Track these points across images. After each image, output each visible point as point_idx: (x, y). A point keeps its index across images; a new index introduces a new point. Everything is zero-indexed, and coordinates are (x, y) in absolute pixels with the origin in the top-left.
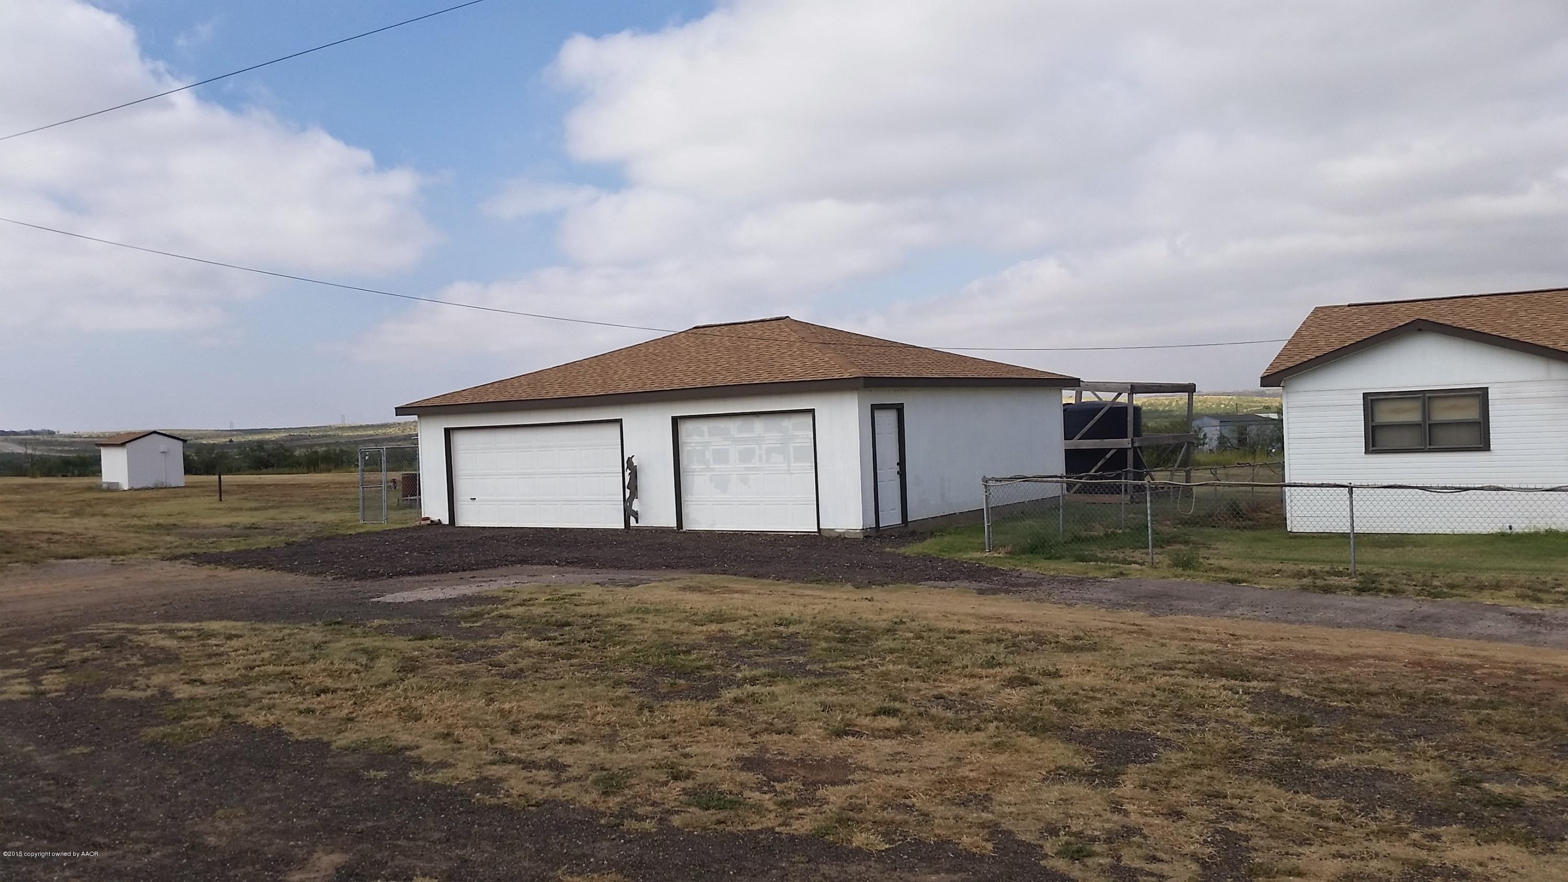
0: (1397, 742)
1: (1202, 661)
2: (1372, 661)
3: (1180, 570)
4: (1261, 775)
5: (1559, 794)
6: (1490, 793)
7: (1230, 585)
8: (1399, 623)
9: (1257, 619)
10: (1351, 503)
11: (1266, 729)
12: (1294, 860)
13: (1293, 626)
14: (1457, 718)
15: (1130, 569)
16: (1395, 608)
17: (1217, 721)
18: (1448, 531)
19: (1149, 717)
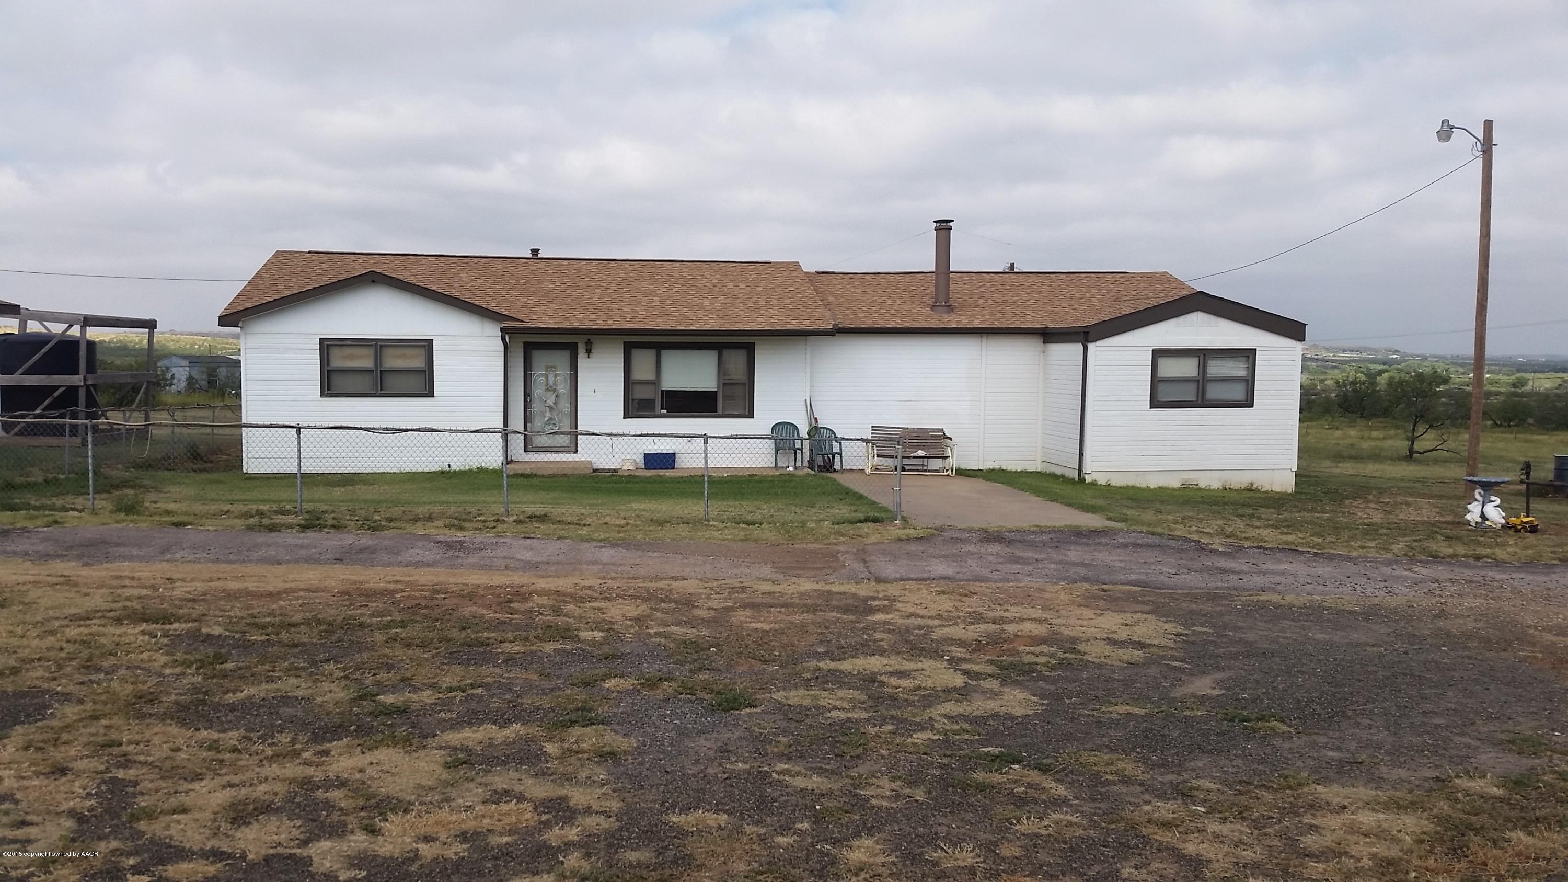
0: (308, 668)
1: (125, 608)
2: (302, 594)
3: (122, 515)
4: (163, 718)
5: (441, 695)
6: (384, 705)
7: (175, 529)
8: (337, 556)
9: (198, 561)
10: (299, 443)
11: (178, 670)
12: (182, 798)
13: (234, 566)
14: (369, 640)
15: (66, 517)
16: (335, 543)
17: (128, 668)
18: (395, 470)
19: (51, 673)
